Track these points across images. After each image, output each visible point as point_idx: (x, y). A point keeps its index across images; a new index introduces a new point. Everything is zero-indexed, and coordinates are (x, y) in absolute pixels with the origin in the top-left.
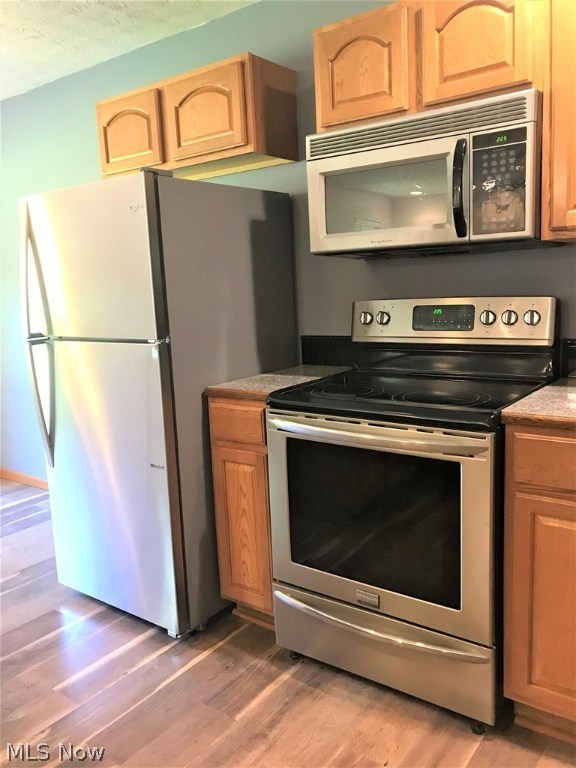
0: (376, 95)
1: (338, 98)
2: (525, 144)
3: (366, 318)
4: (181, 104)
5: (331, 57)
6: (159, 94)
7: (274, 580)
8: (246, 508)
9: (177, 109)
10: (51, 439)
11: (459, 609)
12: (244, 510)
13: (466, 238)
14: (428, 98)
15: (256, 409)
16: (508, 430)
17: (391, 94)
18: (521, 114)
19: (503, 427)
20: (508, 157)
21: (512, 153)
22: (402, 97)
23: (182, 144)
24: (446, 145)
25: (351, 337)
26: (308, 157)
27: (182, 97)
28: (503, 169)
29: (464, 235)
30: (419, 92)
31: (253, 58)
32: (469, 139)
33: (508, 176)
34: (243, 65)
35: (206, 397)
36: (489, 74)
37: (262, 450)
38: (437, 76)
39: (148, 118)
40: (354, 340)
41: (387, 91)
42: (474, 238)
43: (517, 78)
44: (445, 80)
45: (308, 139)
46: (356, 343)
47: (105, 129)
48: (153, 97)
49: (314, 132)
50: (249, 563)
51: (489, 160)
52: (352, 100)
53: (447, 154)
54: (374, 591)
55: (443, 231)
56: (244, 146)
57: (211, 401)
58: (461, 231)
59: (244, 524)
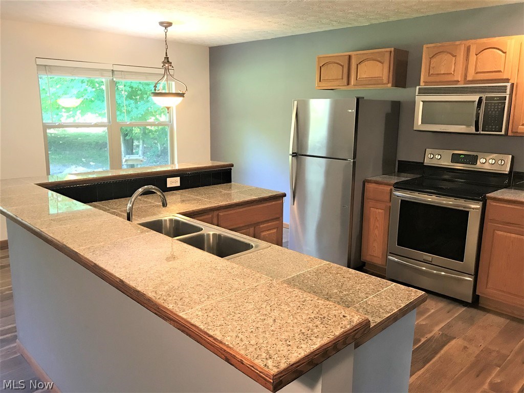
0: (448, 74)
1: (431, 73)
2: (505, 102)
3: (431, 156)
4: (360, 63)
5: (431, 57)
6: (350, 57)
9: (357, 64)
11: (463, 261)
12: (377, 226)
13: (479, 132)
14: (469, 78)
15: (389, 188)
16: (488, 201)
18: (505, 91)
19: (486, 200)
20: (498, 106)
21: (500, 104)
22: (458, 77)
23: (358, 79)
24: (475, 98)
25: (423, 163)
26: (417, 94)
27: (361, 60)
28: (496, 110)
30: (466, 76)
32: (484, 97)
33: (497, 112)
34: (390, 52)
35: (364, 183)
36: (494, 74)
37: (388, 204)
38: (474, 71)
39: (343, 66)
40: (425, 164)
41: (453, 73)
42: (482, 132)
43: (505, 77)
44: (477, 73)
45: (417, 87)
46: (425, 166)
47: (321, 67)
48: (347, 57)
49: (419, 85)
50: (376, 247)
51: (491, 106)
52: (438, 74)
53: (475, 101)
54: (430, 256)
55: (470, 128)
56: (387, 84)
57: (366, 184)
58: (477, 129)
59: (376, 232)
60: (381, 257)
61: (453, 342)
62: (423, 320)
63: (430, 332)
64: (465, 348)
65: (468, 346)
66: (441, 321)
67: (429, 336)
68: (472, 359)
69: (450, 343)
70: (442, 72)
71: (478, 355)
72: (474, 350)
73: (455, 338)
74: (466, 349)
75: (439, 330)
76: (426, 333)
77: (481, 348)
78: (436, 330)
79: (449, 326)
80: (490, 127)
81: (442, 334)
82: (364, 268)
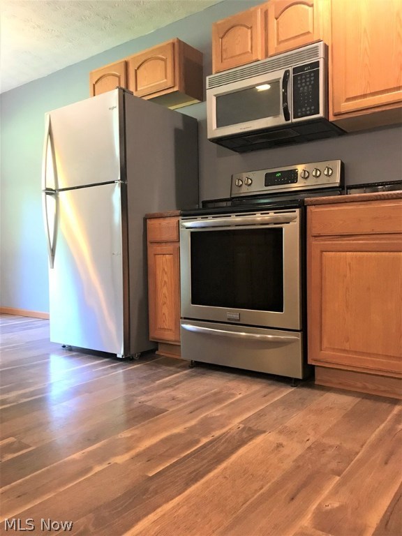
0: (244, 54)
1: (224, 56)
2: (318, 70)
3: (239, 183)
4: (138, 68)
5: (221, 35)
6: (126, 64)
7: (181, 318)
8: (167, 280)
9: (136, 71)
10: (53, 251)
11: (283, 311)
12: (165, 281)
13: (290, 121)
14: (271, 52)
17: (252, 53)
18: (316, 55)
20: (310, 77)
21: (312, 75)
22: (257, 54)
23: (138, 89)
24: (279, 74)
26: (207, 87)
27: (139, 64)
28: (308, 83)
29: (289, 120)
30: (266, 51)
31: (179, 41)
32: (291, 69)
33: (310, 86)
34: (173, 44)
35: (145, 220)
36: (301, 38)
37: (176, 244)
38: (276, 41)
39: (119, 77)
40: (233, 196)
41: (250, 51)
42: (294, 120)
43: (315, 39)
44: (279, 43)
45: (207, 78)
47: (94, 85)
48: (123, 65)
49: (211, 74)
50: (167, 314)
51: (301, 79)
52: (232, 57)
53: (280, 78)
54: (237, 311)
55: (277, 118)
56: (173, 87)
57: (148, 221)
58: (287, 118)
59: (165, 290)
60: (173, 329)
61: (259, 440)
62: (219, 410)
63: (223, 426)
64: (279, 446)
65: (285, 443)
66: (248, 409)
67: (217, 433)
68: (288, 465)
69: (254, 441)
70: (238, 53)
71: (302, 456)
72: (294, 449)
73: (265, 432)
74: (281, 449)
75: (240, 423)
76: (214, 430)
77: (308, 444)
78: (236, 422)
79: (260, 415)
80: (304, 110)
81: (244, 429)
82: (157, 352)
